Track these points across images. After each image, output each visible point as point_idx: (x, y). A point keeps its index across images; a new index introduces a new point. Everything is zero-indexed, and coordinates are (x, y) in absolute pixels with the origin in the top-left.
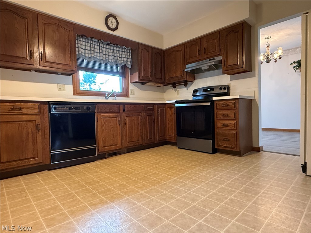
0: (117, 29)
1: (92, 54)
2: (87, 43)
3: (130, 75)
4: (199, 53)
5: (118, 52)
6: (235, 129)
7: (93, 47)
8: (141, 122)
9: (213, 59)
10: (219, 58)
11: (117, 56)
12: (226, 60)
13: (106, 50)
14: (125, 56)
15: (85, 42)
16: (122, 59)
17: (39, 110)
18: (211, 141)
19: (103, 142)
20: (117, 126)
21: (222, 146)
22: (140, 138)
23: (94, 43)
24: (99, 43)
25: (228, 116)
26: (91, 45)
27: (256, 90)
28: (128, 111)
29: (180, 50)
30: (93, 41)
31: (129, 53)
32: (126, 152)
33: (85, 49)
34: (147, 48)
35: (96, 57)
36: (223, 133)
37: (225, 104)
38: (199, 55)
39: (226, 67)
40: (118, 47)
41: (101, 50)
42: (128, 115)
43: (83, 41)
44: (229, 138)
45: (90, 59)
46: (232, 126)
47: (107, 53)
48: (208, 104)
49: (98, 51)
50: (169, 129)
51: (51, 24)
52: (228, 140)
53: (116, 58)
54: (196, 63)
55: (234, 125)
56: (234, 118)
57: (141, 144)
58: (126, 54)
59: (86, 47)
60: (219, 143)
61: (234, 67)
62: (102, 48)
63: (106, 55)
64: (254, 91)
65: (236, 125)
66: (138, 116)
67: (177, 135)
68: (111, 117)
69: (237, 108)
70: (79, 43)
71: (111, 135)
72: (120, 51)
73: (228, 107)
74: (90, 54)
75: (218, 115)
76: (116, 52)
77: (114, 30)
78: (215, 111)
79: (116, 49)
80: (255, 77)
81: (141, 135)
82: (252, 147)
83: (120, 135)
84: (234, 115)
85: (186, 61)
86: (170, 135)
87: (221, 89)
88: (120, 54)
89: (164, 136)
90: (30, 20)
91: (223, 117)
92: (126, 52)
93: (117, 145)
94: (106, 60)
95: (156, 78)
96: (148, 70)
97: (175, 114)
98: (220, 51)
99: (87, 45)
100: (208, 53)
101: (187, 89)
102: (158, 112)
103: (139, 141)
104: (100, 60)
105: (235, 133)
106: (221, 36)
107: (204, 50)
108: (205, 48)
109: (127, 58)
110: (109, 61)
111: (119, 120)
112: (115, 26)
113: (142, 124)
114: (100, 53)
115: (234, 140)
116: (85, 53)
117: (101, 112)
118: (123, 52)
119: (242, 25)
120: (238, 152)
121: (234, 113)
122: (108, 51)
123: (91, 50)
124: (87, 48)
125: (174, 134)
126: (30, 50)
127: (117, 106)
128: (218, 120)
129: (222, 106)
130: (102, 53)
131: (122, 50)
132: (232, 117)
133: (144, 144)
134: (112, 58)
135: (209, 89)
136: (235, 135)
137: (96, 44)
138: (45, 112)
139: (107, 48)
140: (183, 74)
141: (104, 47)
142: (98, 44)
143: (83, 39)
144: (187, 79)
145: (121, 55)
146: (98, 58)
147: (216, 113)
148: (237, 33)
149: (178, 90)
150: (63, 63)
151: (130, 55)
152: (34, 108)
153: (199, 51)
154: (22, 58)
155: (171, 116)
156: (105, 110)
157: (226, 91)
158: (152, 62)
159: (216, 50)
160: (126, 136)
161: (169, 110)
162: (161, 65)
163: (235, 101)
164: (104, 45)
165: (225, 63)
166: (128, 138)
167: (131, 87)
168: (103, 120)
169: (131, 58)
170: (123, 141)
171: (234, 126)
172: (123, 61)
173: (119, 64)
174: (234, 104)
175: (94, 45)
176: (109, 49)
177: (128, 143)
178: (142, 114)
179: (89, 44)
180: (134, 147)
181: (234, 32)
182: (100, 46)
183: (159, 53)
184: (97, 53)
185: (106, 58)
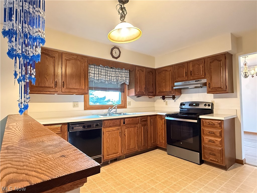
0: (120, 57)
1: (99, 77)
2: (96, 69)
3: (128, 90)
4: (186, 75)
5: (119, 73)
6: (221, 146)
7: (100, 71)
8: (137, 132)
9: (199, 81)
10: (204, 81)
11: (118, 76)
12: (210, 83)
13: (110, 73)
14: (124, 76)
15: (95, 68)
16: (122, 78)
17: (61, 130)
18: (199, 153)
19: (107, 152)
20: (118, 137)
21: (209, 159)
22: (136, 146)
23: (101, 68)
24: (105, 67)
25: (213, 134)
26: (99, 69)
27: (238, 109)
28: (127, 124)
29: (169, 70)
30: (100, 66)
31: (128, 73)
32: (125, 158)
33: (94, 74)
34: (142, 69)
35: (102, 79)
36: (209, 148)
37: (211, 123)
38: (186, 76)
39: (210, 89)
40: (119, 69)
41: (107, 73)
42: (127, 127)
43: (93, 68)
44: (215, 153)
45: (98, 81)
46: (217, 143)
47: (111, 75)
48: (196, 121)
49: (104, 74)
50: (159, 137)
51: (71, 59)
52: (215, 155)
53: (117, 78)
54: (184, 82)
55: (220, 142)
56: (220, 136)
57: (137, 150)
58: (125, 74)
59: (95, 71)
60: (206, 156)
61: (217, 90)
62: (107, 71)
63: (110, 76)
64: (236, 110)
65: (221, 142)
66: (135, 127)
67: (167, 143)
68: (114, 130)
69: (222, 127)
70: (90, 70)
71: (114, 145)
72: (120, 72)
73: (214, 126)
74: (98, 77)
75: (204, 131)
76: (117, 73)
77: (116, 58)
78: (202, 127)
79: (117, 71)
80: (237, 97)
81: (137, 143)
82: (236, 159)
83: (121, 145)
84: (220, 133)
85: (174, 79)
86: (160, 141)
87: (205, 105)
88: (120, 74)
89: (156, 142)
90: (57, 58)
91: (209, 134)
92: (125, 72)
93: (118, 153)
94: (110, 80)
95: (149, 92)
96: (142, 86)
97: (166, 125)
98: (205, 75)
99: (96, 70)
100: (194, 75)
101: (175, 101)
102: (151, 123)
103: (135, 148)
104: (105, 80)
105: (221, 150)
106: (205, 62)
107: (191, 72)
108: (191, 70)
109: (126, 77)
110: (112, 81)
111: (120, 132)
112: (118, 55)
113: (138, 134)
114: (105, 75)
115: (220, 156)
116: (94, 77)
117: (106, 127)
118: (123, 72)
119: (225, 56)
120: (224, 166)
121: (220, 132)
122: (111, 73)
123: (99, 74)
124: (96, 73)
125: (164, 142)
126: (55, 81)
127: (118, 121)
128: (204, 135)
129: (208, 124)
130: (107, 75)
131: (122, 71)
132: (218, 135)
133: (139, 150)
134: (114, 78)
135: (195, 104)
136: (220, 152)
137: (103, 69)
138: (65, 131)
139: (111, 71)
140: (172, 90)
141: (109, 70)
142: (104, 69)
143: (93, 66)
144: (175, 94)
145: (122, 75)
146: (104, 79)
147: (203, 129)
148: (220, 61)
149: (166, 101)
150: (79, 88)
151: (128, 74)
152: (57, 129)
153: (186, 72)
154: (50, 87)
155: (162, 126)
156: (109, 125)
157: (210, 108)
158: (145, 80)
159: (201, 73)
160: (125, 145)
161: (160, 120)
162: (153, 81)
163: (220, 122)
164: (109, 69)
165: (209, 86)
166: (126, 146)
167: (128, 99)
168: (108, 133)
169: (129, 77)
170: (123, 149)
171: (220, 144)
172: (123, 79)
173: (120, 82)
174: (220, 124)
175: (101, 70)
176: (112, 71)
177: (126, 151)
178: (138, 125)
179: (98, 69)
180: (131, 153)
181: (218, 61)
182: (105, 70)
183: (151, 72)
184: (103, 75)
185: (110, 79)
